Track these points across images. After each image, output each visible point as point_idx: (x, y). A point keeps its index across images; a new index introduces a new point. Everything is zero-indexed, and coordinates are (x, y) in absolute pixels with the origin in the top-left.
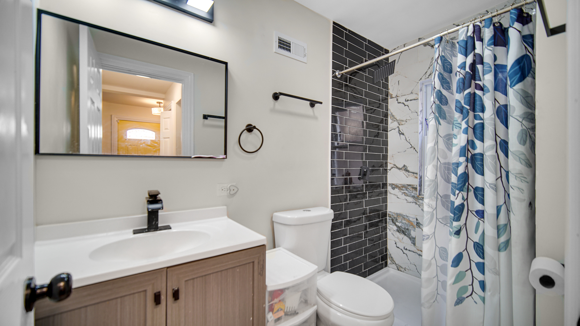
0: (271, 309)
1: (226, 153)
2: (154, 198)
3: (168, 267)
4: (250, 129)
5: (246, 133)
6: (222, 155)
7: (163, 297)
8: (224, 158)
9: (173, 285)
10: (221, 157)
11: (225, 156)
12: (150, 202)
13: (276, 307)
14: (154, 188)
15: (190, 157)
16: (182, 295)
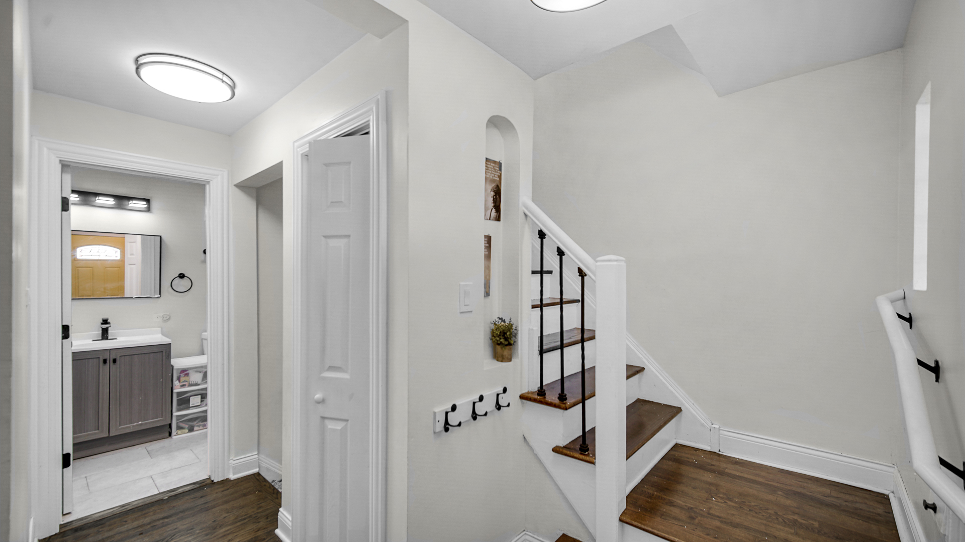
0: (179, 379)
1: (160, 294)
2: (105, 322)
3: (110, 349)
4: (182, 276)
5: (178, 279)
6: (157, 294)
7: (108, 361)
8: (158, 297)
9: (113, 357)
10: (156, 296)
11: (159, 296)
12: (102, 324)
13: (182, 379)
14: (105, 317)
15: (132, 298)
16: (118, 362)
